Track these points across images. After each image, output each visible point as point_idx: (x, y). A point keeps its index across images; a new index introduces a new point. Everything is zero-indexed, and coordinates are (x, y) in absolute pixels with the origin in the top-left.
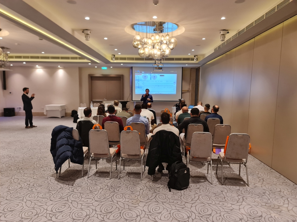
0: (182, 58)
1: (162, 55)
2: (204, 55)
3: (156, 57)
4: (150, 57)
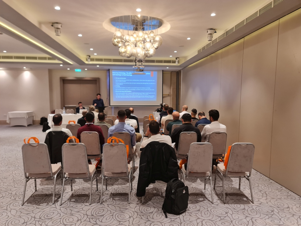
0: (163, 60)
2: (185, 57)
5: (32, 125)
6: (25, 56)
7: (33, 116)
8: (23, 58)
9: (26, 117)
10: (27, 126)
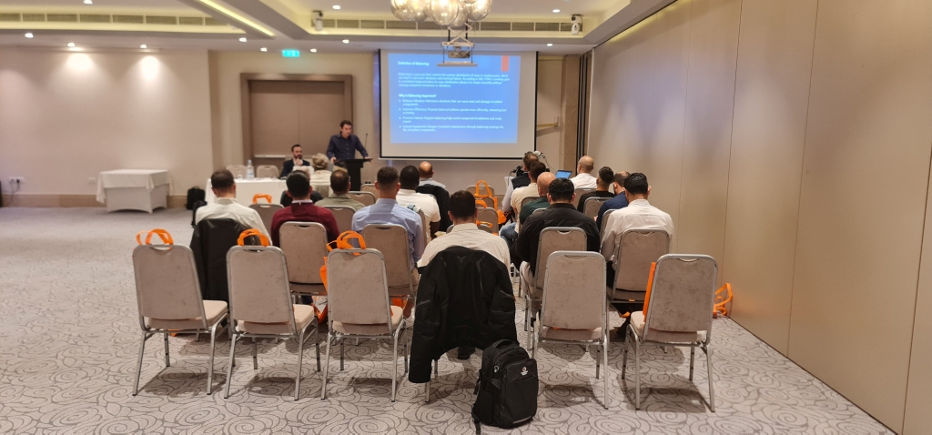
0: (535, 22)
1: (465, 11)
2: (600, 14)
3: (443, 18)
4: (428, 20)
5: (164, 208)
6: (145, 15)
7: (168, 185)
8: (137, 19)
9: (148, 188)
10: (150, 211)
